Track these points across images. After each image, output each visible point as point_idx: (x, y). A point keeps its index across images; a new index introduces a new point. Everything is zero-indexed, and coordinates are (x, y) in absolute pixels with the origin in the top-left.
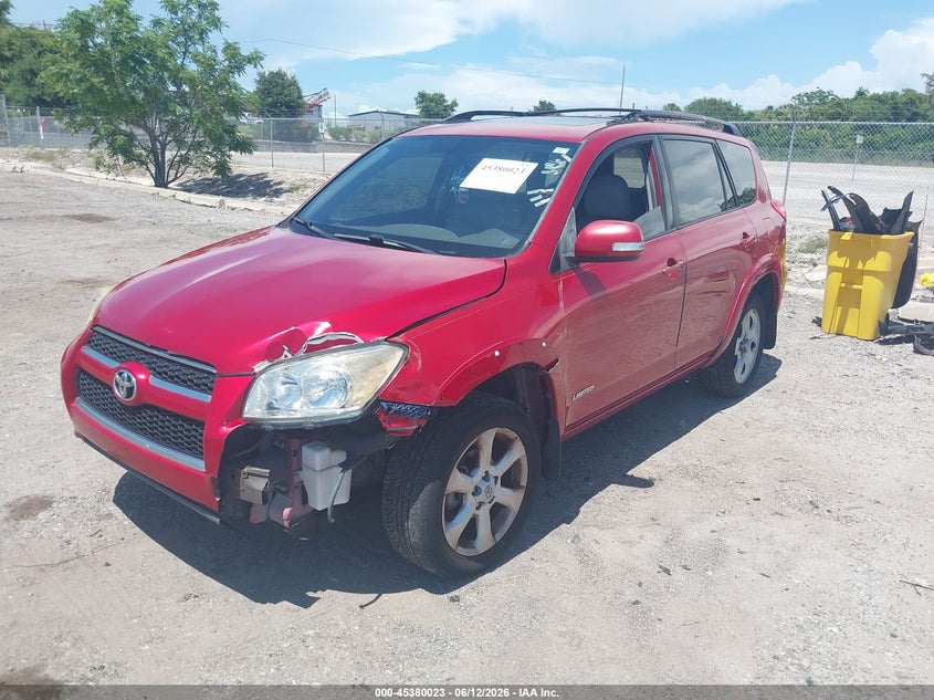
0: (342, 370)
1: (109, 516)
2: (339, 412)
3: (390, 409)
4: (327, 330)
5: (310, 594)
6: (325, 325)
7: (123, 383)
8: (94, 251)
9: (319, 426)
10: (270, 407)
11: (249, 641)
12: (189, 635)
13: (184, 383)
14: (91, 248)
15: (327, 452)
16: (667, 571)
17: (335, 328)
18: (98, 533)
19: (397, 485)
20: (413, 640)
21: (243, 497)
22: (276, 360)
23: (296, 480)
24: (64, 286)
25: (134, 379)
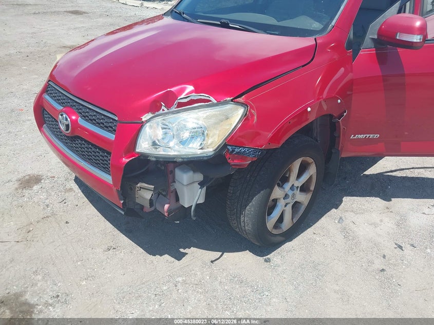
0: (201, 123)
1: (71, 190)
2: (199, 152)
3: (233, 151)
4: (191, 92)
5: (182, 250)
6: (190, 88)
7: (64, 120)
8: (77, 30)
9: (185, 160)
10: (154, 144)
11: (144, 284)
12: (109, 276)
13: (98, 124)
14: (75, 29)
15: (191, 173)
16: (401, 247)
17: (197, 91)
18: (64, 201)
19: (238, 194)
20: (242, 289)
21: (138, 201)
22: (157, 113)
23: (172, 189)
24: (61, 49)
25: (69, 119)
